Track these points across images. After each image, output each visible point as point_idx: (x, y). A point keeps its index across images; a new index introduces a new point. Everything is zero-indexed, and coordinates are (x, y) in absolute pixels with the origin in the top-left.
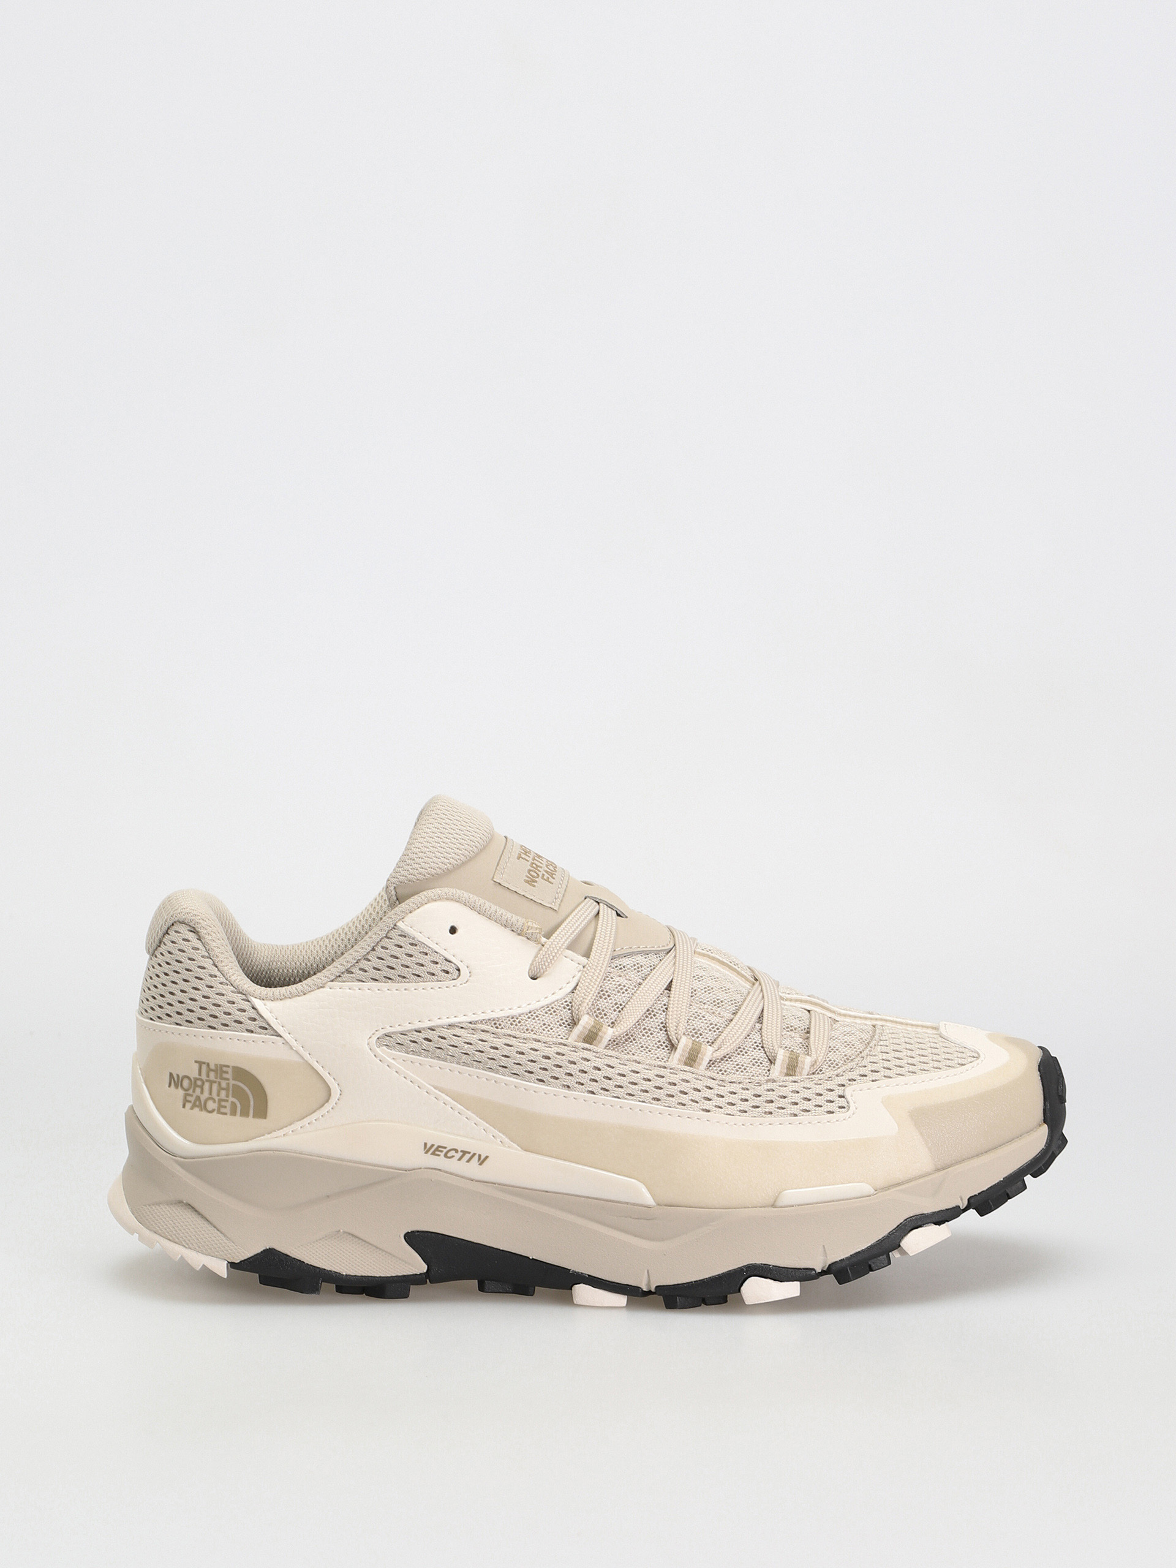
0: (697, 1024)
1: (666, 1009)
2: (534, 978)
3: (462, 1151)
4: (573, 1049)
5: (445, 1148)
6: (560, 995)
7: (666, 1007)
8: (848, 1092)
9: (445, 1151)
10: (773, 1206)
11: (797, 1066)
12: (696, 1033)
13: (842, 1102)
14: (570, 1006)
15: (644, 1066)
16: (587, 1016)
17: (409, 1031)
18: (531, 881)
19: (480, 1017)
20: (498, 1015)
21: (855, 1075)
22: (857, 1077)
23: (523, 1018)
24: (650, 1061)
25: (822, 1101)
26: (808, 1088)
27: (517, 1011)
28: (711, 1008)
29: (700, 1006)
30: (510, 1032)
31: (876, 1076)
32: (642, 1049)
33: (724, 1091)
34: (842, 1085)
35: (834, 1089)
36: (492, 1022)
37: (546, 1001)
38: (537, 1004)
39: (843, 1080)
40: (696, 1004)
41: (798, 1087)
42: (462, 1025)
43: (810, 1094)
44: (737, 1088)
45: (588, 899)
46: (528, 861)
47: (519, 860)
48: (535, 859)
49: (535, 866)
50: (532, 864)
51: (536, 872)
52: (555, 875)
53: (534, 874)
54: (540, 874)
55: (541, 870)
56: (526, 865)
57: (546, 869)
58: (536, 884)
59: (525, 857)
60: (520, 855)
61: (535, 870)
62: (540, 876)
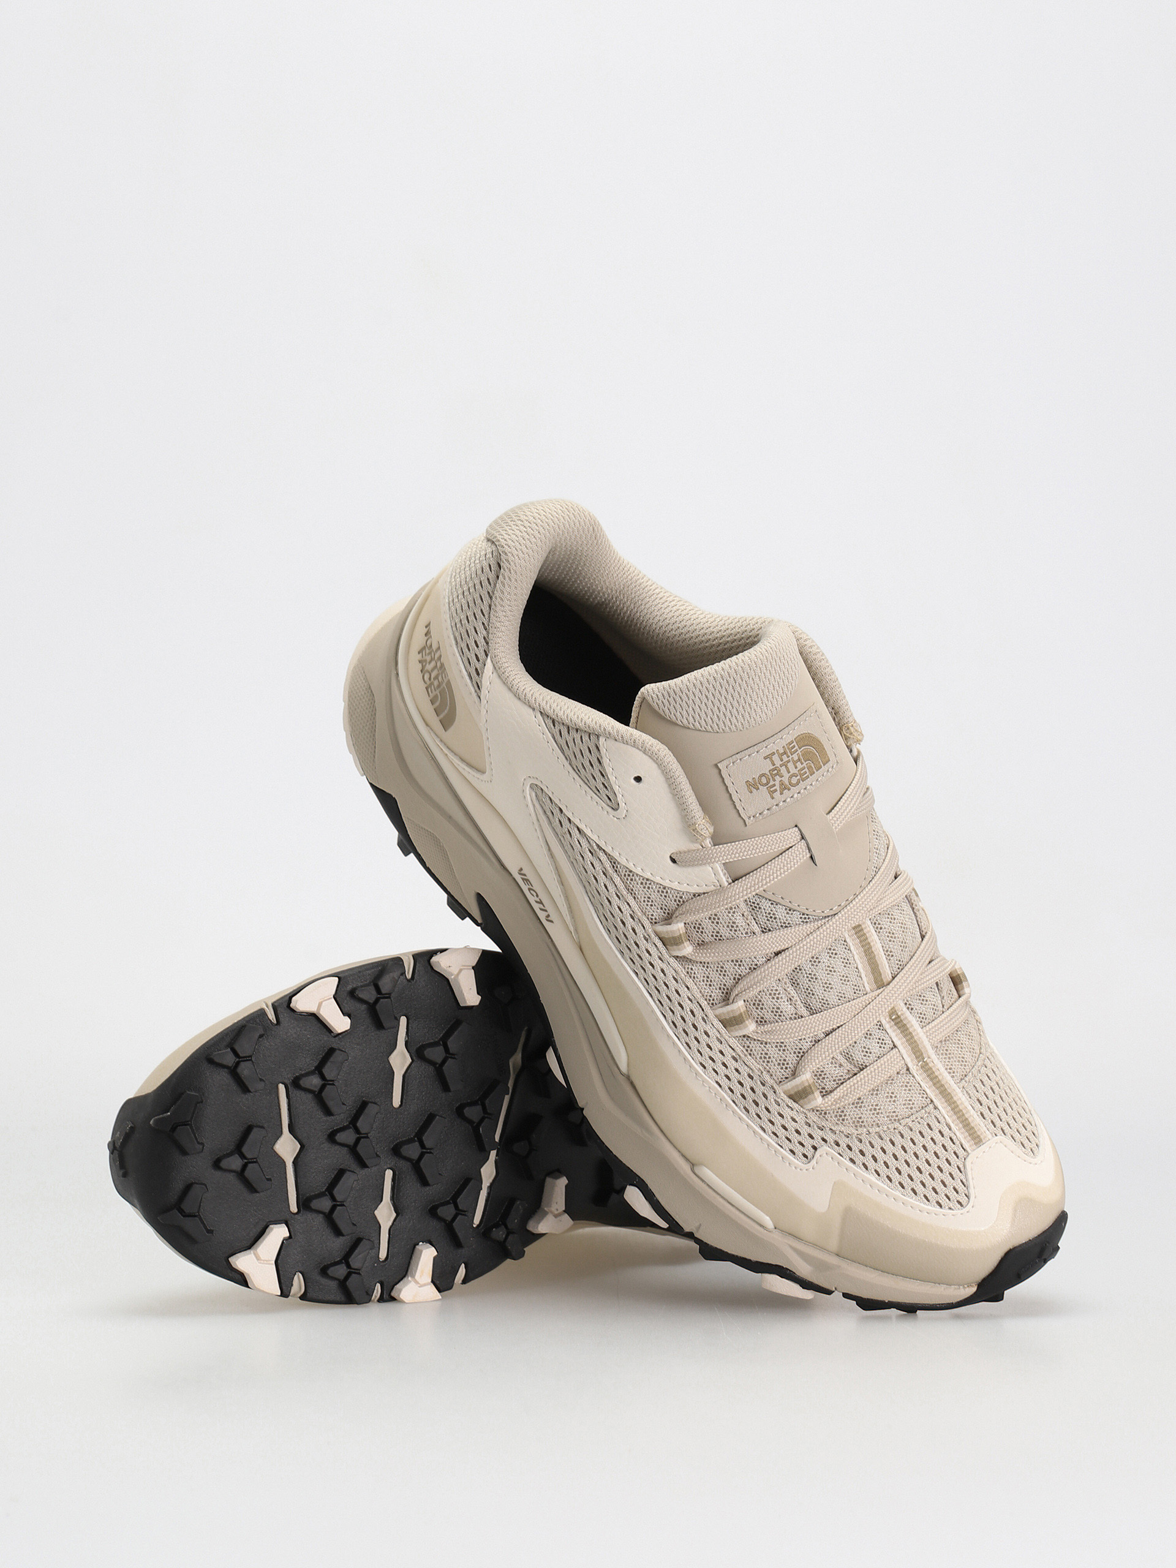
0: (768, 1001)
1: (754, 969)
2: (674, 861)
3: (540, 900)
4: (647, 937)
5: (532, 886)
6: (684, 888)
7: (756, 967)
8: (824, 1149)
9: (530, 887)
10: (693, 1165)
11: (804, 1098)
12: (758, 1004)
13: (810, 1152)
14: (681, 903)
15: (689, 995)
16: (683, 924)
17: (556, 804)
18: (752, 786)
19: (609, 850)
20: (622, 861)
21: (843, 1142)
22: (843, 1145)
23: (637, 879)
24: (699, 995)
25: (795, 1137)
26: (794, 1120)
27: (638, 871)
28: (796, 995)
29: (788, 987)
30: (617, 880)
31: (859, 1159)
32: (705, 979)
33: (732, 1064)
34: (824, 1140)
35: (815, 1138)
36: (614, 863)
37: (667, 883)
38: (658, 879)
39: (830, 1137)
40: (786, 984)
41: (787, 1112)
42: (592, 842)
43: (791, 1126)
44: (744, 1071)
45: (797, 829)
46: (774, 765)
47: (765, 758)
48: (785, 765)
49: (775, 772)
50: (775, 769)
51: (769, 779)
52: (789, 790)
53: (764, 780)
54: (772, 783)
55: (778, 778)
56: (767, 767)
57: (786, 780)
58: (754, 791)
59: (776, 758)
60: (773, 754)
61: (770, 777)
62: (769, 785)
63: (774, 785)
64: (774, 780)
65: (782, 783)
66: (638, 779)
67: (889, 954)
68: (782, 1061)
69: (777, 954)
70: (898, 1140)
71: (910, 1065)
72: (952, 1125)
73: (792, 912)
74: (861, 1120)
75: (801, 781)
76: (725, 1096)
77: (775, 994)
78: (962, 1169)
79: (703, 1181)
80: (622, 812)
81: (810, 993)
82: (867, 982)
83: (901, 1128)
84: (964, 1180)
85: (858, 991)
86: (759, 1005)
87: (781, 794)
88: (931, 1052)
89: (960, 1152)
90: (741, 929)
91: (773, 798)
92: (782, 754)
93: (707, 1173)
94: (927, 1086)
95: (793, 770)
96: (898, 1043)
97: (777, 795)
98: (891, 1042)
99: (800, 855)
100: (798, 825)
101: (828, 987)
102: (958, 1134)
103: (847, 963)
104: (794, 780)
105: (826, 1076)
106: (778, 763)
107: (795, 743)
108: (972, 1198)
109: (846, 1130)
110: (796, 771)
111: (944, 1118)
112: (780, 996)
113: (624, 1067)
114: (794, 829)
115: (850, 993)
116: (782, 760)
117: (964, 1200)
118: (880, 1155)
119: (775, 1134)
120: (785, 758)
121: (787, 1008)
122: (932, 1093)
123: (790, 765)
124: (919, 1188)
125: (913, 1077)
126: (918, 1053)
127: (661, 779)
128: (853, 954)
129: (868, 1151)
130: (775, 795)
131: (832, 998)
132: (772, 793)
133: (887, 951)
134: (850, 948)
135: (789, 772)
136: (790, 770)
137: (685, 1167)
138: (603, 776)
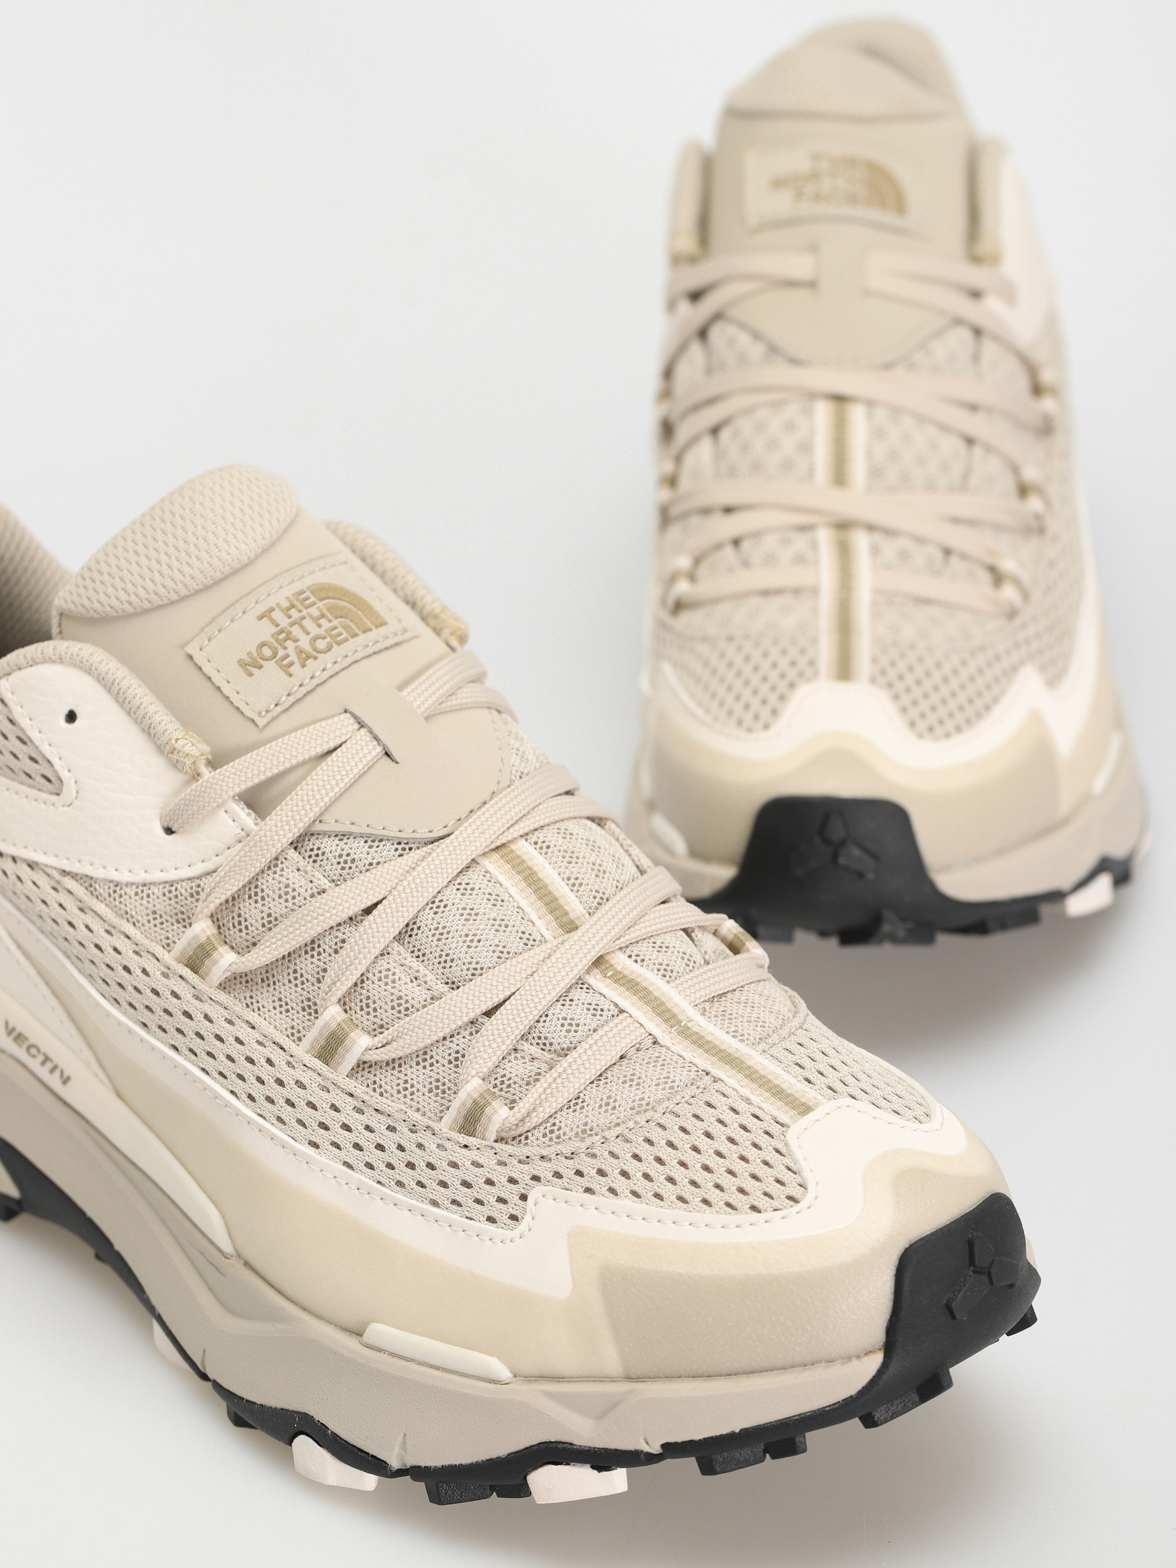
2: (169, 831)
3: (44, 1054)
4: (165, 970)
5: (27, 1040)
6: (198, 869)
7: (343, 944)
8: (536, 1192)
9: (26, 1043)
10: (357, 1333)
11: (479, 1120)
15: (257, 1037)
18: (250, 665)
19: (75, 868)
20: (98, 873)
21: (567, 1168)
22: (569, 1173)
23: (128, 890)
24: (271, 1030)
25: (489, 1194)
26: (478, 1165)
27: (124, 877)
28: (422, 968)
29: (405, 959)
30: (101, 908)
31: (597, 1183)
32: (277, 1004)
33: (357, 1121)
34: (536, 1178)
35: (519, 1180)
36: (88, 881)
37: (172, 875)
38: (158, 876)
39: (544, 1170)
40: (400, 954)
41: (464, 1158)
42: (49, 871)
43: (477, 1177)
44: (379, 1123)
45: (348, 715)
46: (277, 625)
47: (260, 618)
48: (299, 622)
49: (283, 636)
50: (281, 632)
51: (276, 648)
52: (315, 658)
53: (267, 652)
54: (281, 653)
55: (289, 644)
56: (266, 631)
57: (304, 642)
58: (255, 671)
59: (278, 615)
60: (272, 610)
61: (276, 645)
62: (278, 657)
63: (287, 656)
64: (285, 648)
65: (300, 651)
66: (71, 717)
67: (575, 884)
68: (434, 1084)
69: (368, 911)
70: (656, 1134)
71: (656, 1032)
72: (751, 1097)
73: (377, 843)
74: (588, 1128)
75: (335, 646)
76: (363, 1178)
77: (386, 977)
78: (783, 1151)
79: (379, 1350)
80: (69, 788)
81: (446, 961)
82: (543, 926)
83: (657, 1116)
84: (791, 1165)
85: (529, 942)
86: (368, 1006)
87: (304, 666)
88: (695, 1015)
89: (775, 1129)
90: (302, 891)
91: (290, 675)
92: (288, 609)
93: (378, 1332)
94: (693, 1055)
95: (314, 630)
96: (624, 1004)
97: (296, 669)
98: (612, 1007)
99: (364, 751)
100: (350, 708)
101: (473, 940)
102: (764, 1106)
103: (497, 901)
104: (321, 644)
105: (511, 1081)
106: (284, 622)
107: (308, 594)
108: (811, 1186)
109: (566, 1149)
110: (321, 631)
111: (734, 1089)
112: (396, 977)
113: (226, 1246)
114: (343, 716)
115: (515, 945)
116: (290, 617)
117: (796, 1192)
118: (632, 1167)
119: (454, 1202)
120: (294, 613)
121: (416, 993)
122: (703, 1061)
123: (308, 623)
124: (714, 1195)
125: (668, 1049)
126: (668, 1016)
127: (106, 701)
128: (506, 888)
129: (609, 1166)
130: (292, 670)
131: (485, 957)
132: (286, 668)
133: (569, 879)
134: (496, 878)
135: (308, 633)
136: (310, 630)
137: (350, 1343)
138: (24, 743)
